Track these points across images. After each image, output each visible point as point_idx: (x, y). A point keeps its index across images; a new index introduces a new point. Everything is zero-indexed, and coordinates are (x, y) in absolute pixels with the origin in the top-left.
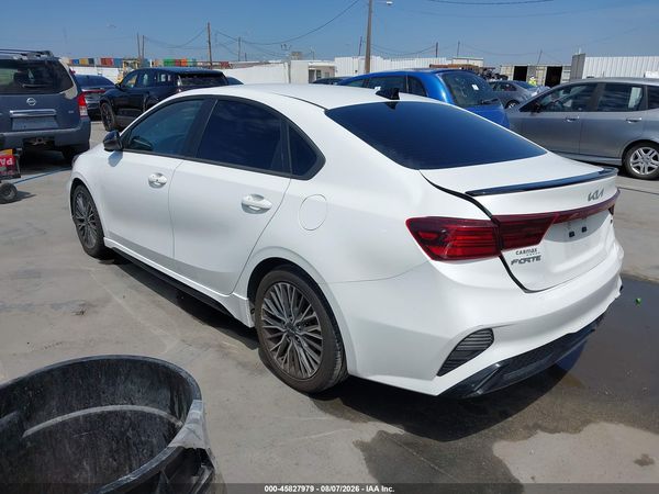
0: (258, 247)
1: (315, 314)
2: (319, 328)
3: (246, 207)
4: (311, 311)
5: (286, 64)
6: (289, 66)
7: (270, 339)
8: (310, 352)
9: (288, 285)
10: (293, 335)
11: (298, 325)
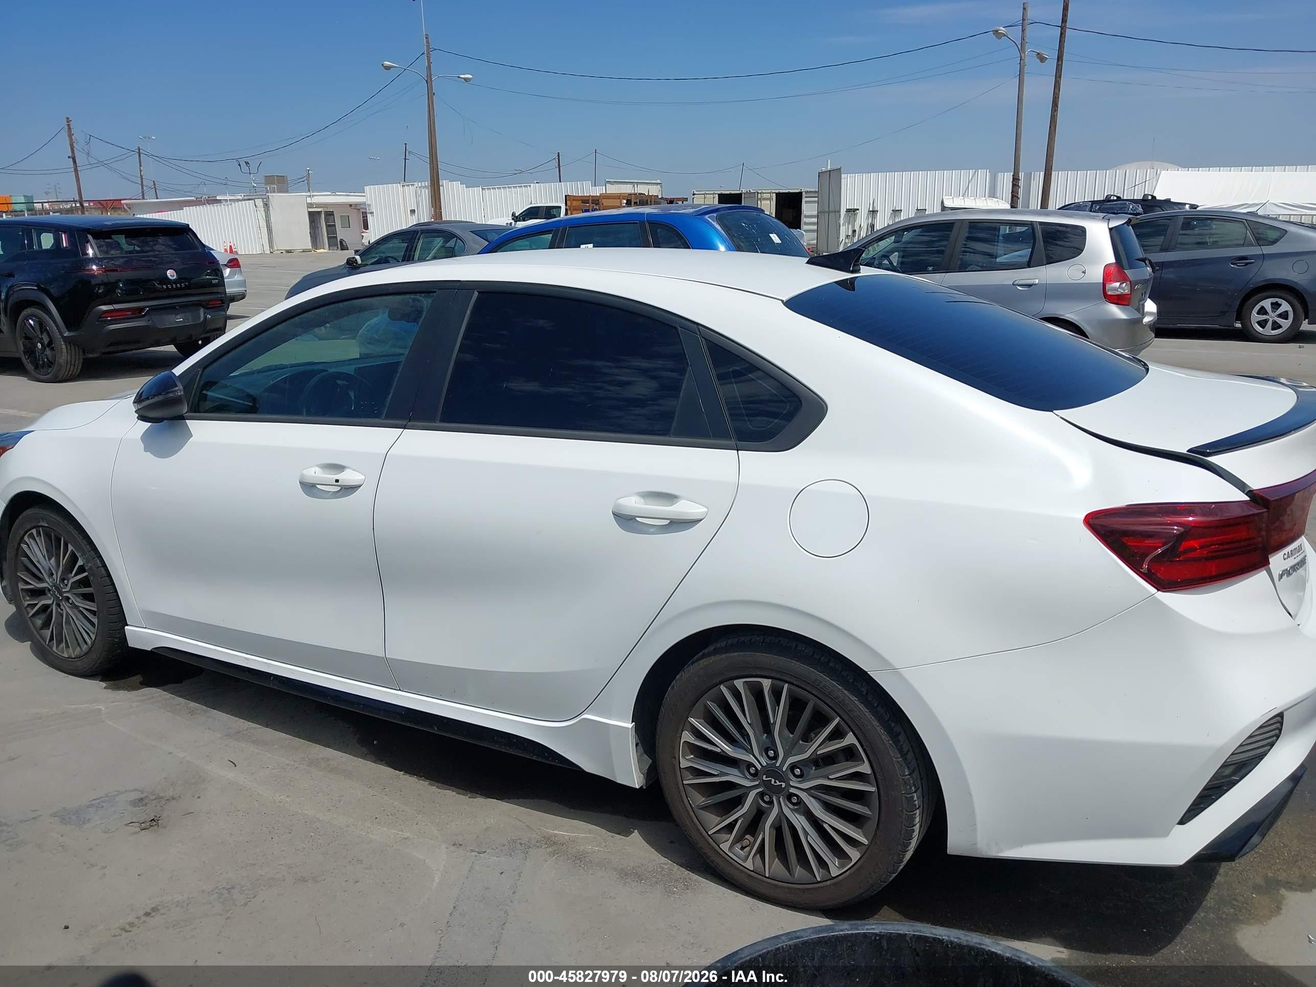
0: (681, 602)
1: (850, 739)
2: (865, 768)
3: (626, 520)
4: (837, 734)
5: (259, 202)
6: (266, 206)
7: (705, 808)
8: (830, 821)
9: (766, 684)
10: (778, 790)
11: (792, 767)
